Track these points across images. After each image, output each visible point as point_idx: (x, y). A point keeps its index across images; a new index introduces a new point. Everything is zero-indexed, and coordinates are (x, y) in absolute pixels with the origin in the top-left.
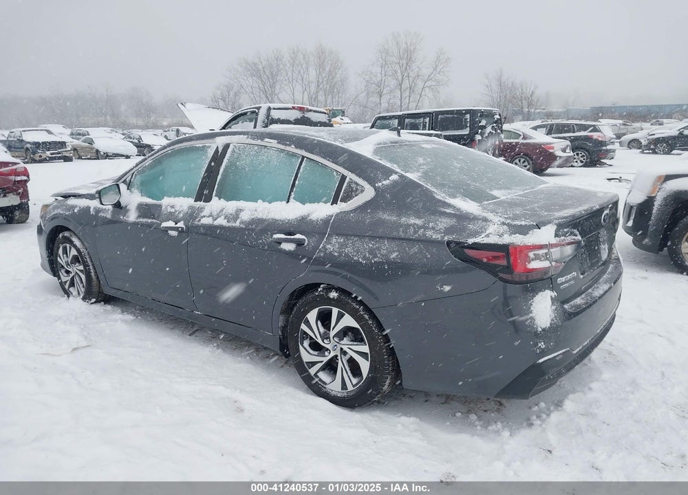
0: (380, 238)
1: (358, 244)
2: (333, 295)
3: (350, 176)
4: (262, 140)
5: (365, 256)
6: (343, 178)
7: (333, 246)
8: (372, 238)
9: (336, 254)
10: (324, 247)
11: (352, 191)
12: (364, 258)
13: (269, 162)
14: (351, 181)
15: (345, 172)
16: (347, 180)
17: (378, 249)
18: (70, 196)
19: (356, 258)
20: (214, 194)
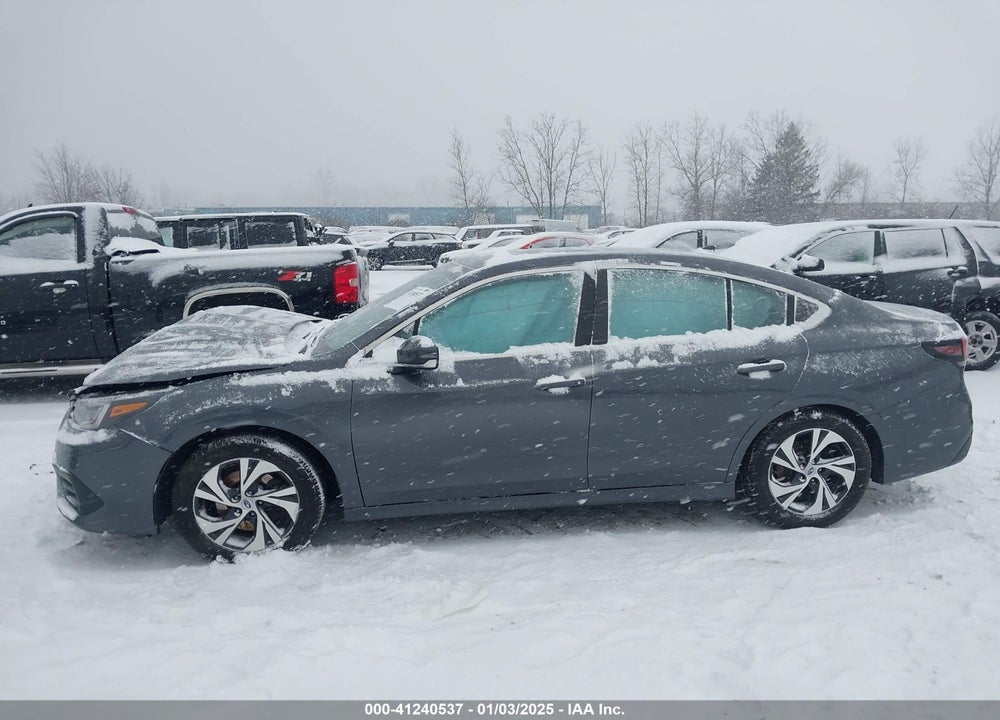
0: (865, 349)
1: (845, 358)
2: (816, 415)
3: (797, 295)
4: (657, 264)
5: (856, 369)
6: (791, 299)
7: (819, 364)
8: (858, 351)
9: (825, 372)
10: (809, 368)
11: (806, 310)
12: (856, 370)
13: (681, 287)
14: (800, 301)
15: (791, 292)
16: (796, 299)
17: (867, 359)
18: (232, 373)
19: (847, 372)
20: (609, 333)
